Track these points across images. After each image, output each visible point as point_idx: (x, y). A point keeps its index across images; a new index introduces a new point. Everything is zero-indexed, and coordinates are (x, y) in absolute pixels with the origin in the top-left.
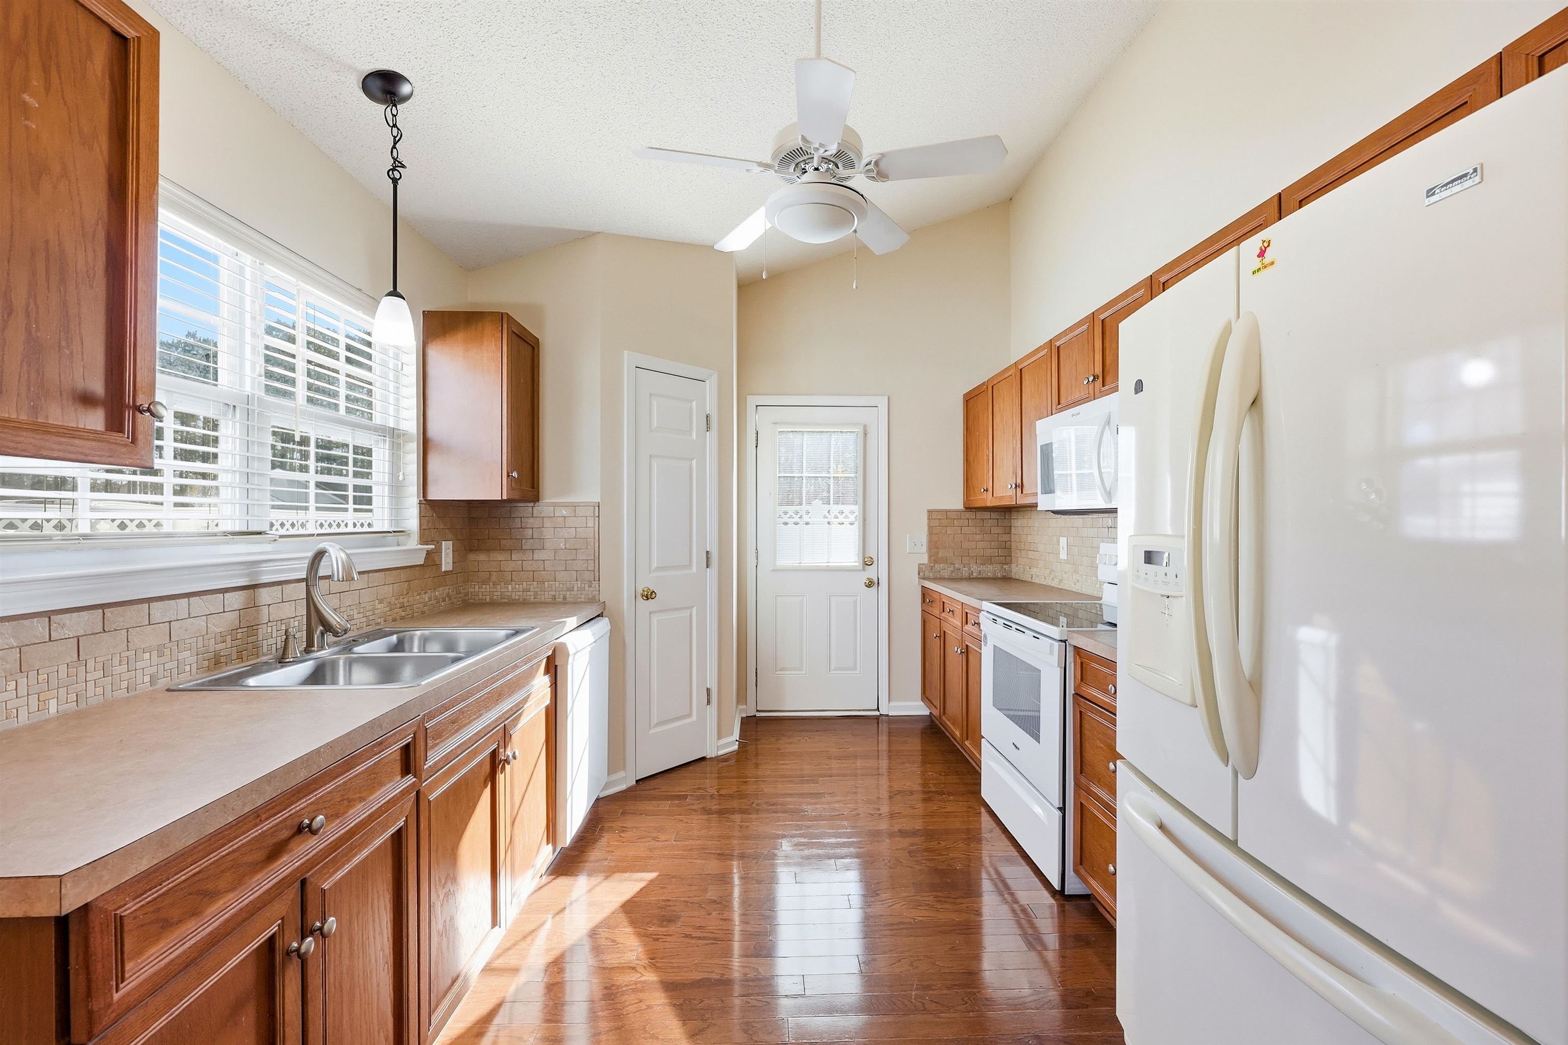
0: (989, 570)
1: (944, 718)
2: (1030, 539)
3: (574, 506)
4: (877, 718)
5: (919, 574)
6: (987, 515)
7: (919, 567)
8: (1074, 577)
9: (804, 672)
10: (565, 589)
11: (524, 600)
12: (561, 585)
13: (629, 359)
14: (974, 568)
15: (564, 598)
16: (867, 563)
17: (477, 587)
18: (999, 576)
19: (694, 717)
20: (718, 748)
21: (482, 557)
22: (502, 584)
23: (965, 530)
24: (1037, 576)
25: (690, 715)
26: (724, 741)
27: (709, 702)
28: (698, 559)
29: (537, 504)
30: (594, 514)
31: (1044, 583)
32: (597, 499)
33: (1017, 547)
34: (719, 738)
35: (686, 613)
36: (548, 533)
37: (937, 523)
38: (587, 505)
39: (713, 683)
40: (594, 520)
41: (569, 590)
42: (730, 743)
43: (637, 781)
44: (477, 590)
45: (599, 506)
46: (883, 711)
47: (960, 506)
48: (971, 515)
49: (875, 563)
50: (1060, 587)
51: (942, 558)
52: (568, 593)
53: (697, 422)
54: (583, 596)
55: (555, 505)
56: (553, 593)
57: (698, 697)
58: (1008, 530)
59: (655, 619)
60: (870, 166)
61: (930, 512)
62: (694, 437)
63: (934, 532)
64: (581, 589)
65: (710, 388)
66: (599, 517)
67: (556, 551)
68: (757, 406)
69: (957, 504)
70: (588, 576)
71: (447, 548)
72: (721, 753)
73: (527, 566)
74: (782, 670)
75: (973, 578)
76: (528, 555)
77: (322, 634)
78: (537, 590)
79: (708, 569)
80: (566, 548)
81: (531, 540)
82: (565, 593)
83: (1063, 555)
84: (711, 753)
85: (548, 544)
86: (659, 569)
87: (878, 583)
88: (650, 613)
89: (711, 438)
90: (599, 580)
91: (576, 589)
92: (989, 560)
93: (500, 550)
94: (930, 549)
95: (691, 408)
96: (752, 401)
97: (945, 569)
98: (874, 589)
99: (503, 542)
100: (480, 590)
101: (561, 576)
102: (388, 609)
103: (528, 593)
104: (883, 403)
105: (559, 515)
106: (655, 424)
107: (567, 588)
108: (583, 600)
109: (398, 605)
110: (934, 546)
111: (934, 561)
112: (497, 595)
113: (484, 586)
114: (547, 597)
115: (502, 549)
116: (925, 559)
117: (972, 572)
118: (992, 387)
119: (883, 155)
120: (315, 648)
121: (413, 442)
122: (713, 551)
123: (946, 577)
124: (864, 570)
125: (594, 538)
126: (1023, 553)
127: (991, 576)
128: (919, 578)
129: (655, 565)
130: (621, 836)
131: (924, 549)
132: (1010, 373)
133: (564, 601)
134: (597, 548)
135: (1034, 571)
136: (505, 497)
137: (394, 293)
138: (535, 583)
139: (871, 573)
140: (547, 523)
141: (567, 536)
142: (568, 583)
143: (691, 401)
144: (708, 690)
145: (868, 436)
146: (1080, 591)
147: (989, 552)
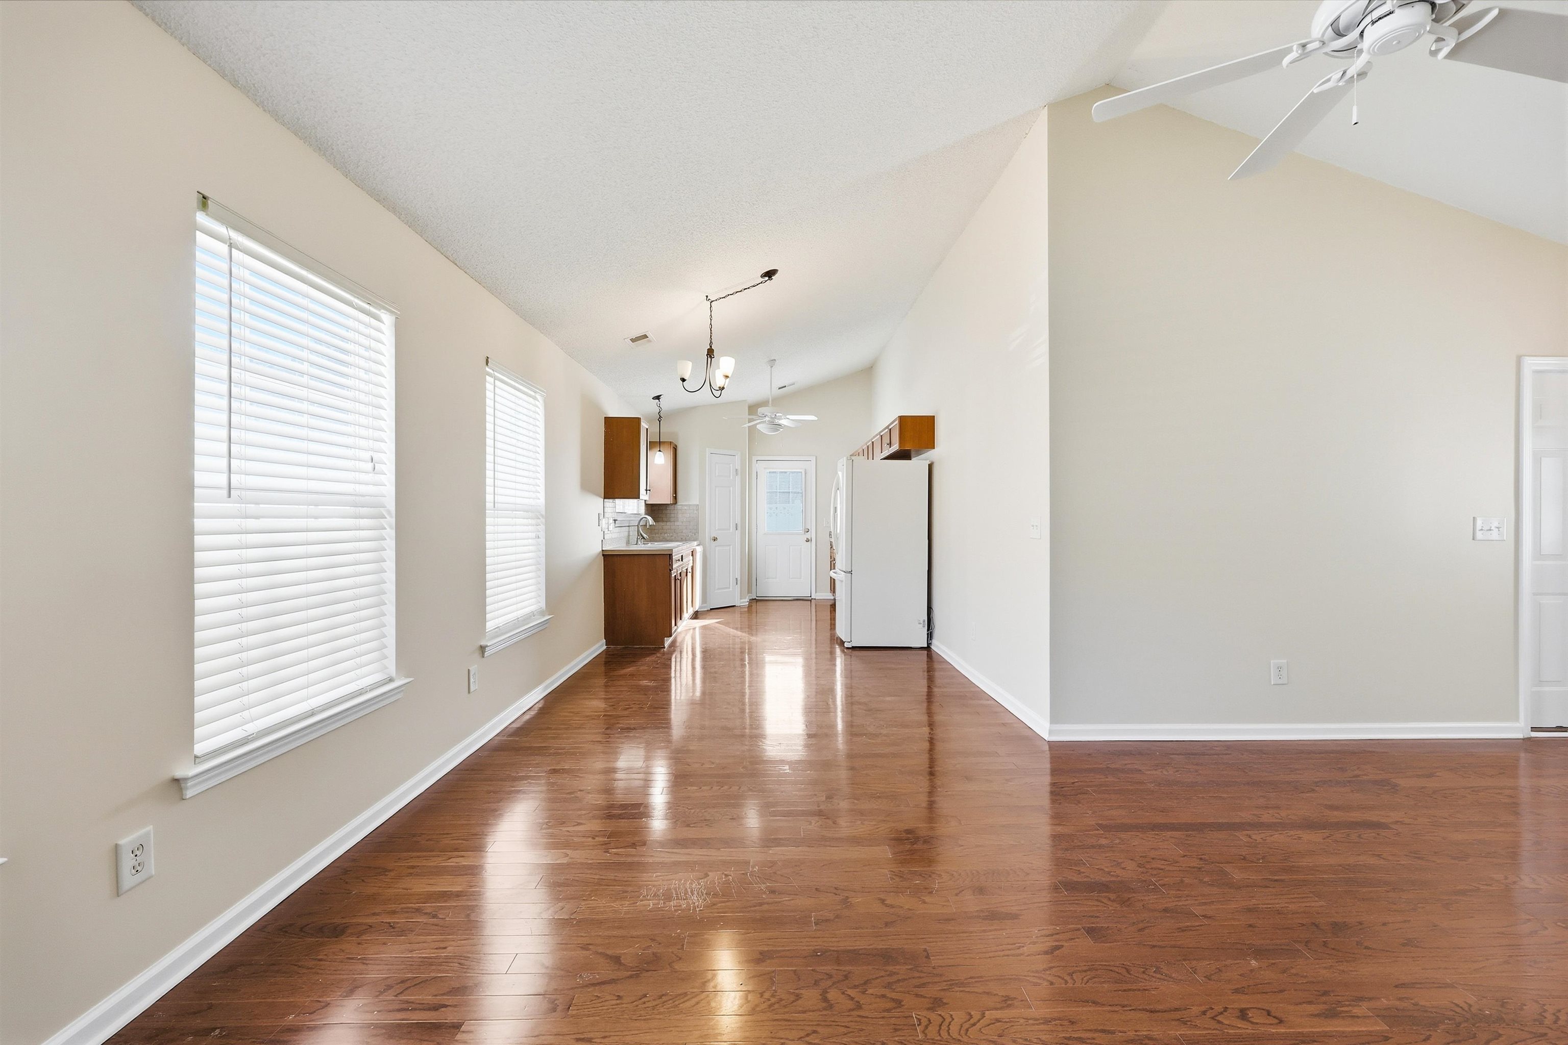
3: (689, 505)
4: (809, 599)
9: (777, 580)
10: (685, 536)
11: (671, 539)
12: (685, 531)
13: (708, 450)
16: (806, 531)
17: (654, 535)
19: (730, 589)
21: (656, 524)
22: (663, 534)
25: (728, 588)
26: (742, 601)
27: (737, 584)
28: (733, 526)
29: (675, 505)
30: (696, 509)
32: (697, 503)
34: (741, 599)
35: (728, 547)
36: (680, 516)
38: (694, 505)
39: (738, 577)
40: (696, 511)
41: (687, 536)
42: (745, 602)
43: (711, 609)
45: (699, 506)
46: (813, 597)
49: (810, 531)
52: (686, 538)
53: (733, 473)
54: (692, 538)
55: (682, 505)
57: (732, 581)
59: (717, 549)
62: (732, 478)
64: (695, 535)
65: (737, 458)
66: (698, 510)
67: (683, 521)
68: (757, 461)
70: (695, 529)
72: (741, 604)
73: (673, 527)
74: (767, 579)
76: (672, 523)
79: (737, 530)
80: (687, 520)
81: (673, 517)
84: (736, 603)
85: (681, 518)
86: (719, 529)
87: (811, 540)
88: (715, 546)
89: (738, 479)
90: (699, 532)
91: (689, 536)
93: (665, 519)
95: (731, 468)
96: (754, 458)
98: (809, 543)
99: (667, 517)
103: (672, 537)
104: (814, 459)
105: (684, 509)
106: (717, 474)
108: (693, 540)
113: (656, 535)
114: (679, 538)
115: (663, 521)
122: (739, 523)
124: (805, 534)
125: (696, 518)
129: (717, 527)
134: (697, 521)
136: (672, 502)
138: (675, 534)
139: (808, 536)
140: (680, 512)
141: (687, 516)
142: (687, 534)
143: (731, 465)
144: (736, 579)
145: (807, 474)
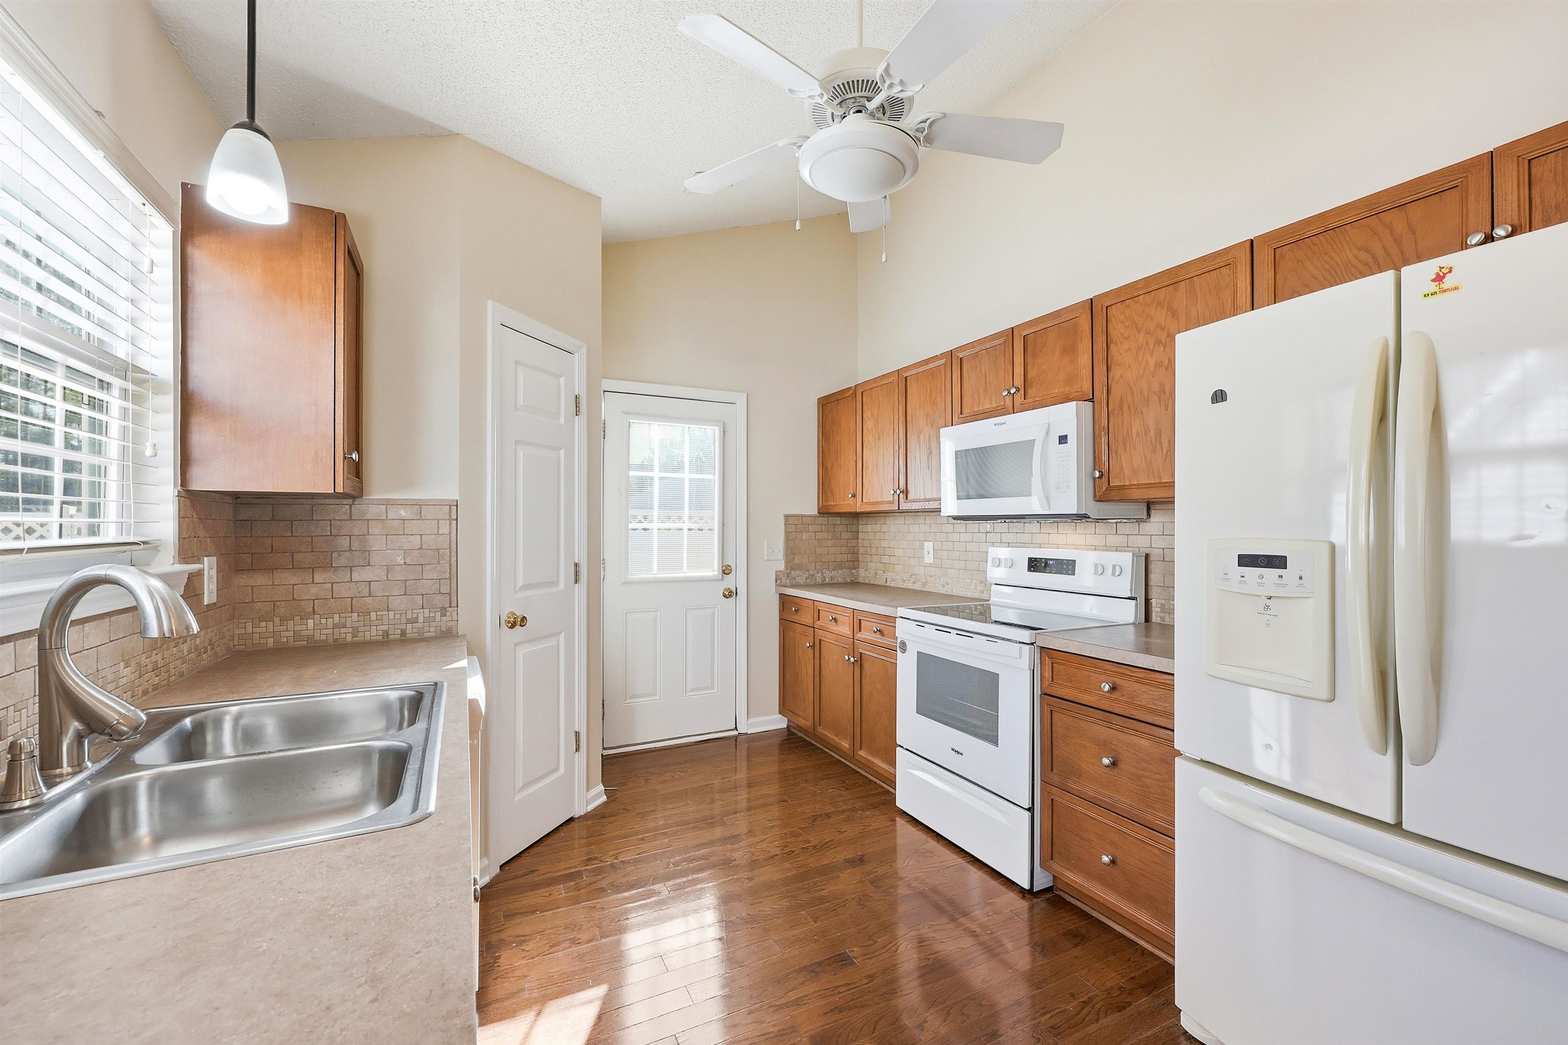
0: (840, 575)
1: (820, 729)
2: (884, 544)
3: (418, 505)
4: (735, 738)
5: (776, 582)
6: (837, 520)
7: (776, 575)
8: (942, 580)
9: (658, 697)
10: (404, 620)
11: (335, 640)
12: (398, 616)
13: (493, 312)
14: (828, 574)
15: (403, 633)
16: (726, 571)
17: (249, 625)
18: (848, 581)
19: (562, 771)
20: (588, 803)
21: (260, 580)
22: (297, 618)
23: (819, 536)
24: (894, 580)
25: (556, 769)
26: (591, 793)
27: (577, 750)
28: (565, 574)
29: (357, 501)
30: (450, 516)
31: (902, 586)
32: (454, 495)
33: (867, 552)
34: (588, 790)
35: (551, 642)
36: (377, 543)
37: (793, 529)
38: (439, 503)
39: (580, 724)
40: (450, 524)
41: (408, 621)
42: (596, 794)
43: (501, 867)
44: (249, 630)
45: (457, 506)
46: (742, 730)
47: (815, 512)
48: (823, 520)
49: (733, 572)
50: (924, 590)
51: (798, 564)
52: (409, 626)
53: (565, 405)
54: (432, 629)
55: (388, 503)
56: (385, 628)
57: (566, 744)
58: (856, 535)
59: (521, 651)
60: (924, 123)
61: (787, 517)
62: (562, 421)
63: (790, 538)
64: (427, 620)
65: (578, 362)
66: (457, 519)
67: (389, 569)
68: (604, 391)
69: (811, 508)
70: (444, 601)
71: (209, 566)
72: (590, 808)
73: (343, 591)
74: (631, 698)
75: (826, 584)
76: (343, 575)
77: (79, 738)
78: (356, 624)
79: (577, 585)
80: (405, 564)
81: (347, 553)
82: (403, 627)
83: (929, 559)
84: (579, 810)
85: (375, 559)
86: (524, 587)
87: (736, 593)
88: (515, 645)
89: (580, 424)
90: (457, 607)
91: (421, 620)
92: (840, 566)
93: (293, 568)
94: (786, 555)
95: (559, 386)
97: (800, 576)
98: (732, 600)
99: (298, 557)
100: (256, 630)
101: (398, 603)
102: (137, 674)
103: (343, 630)
104: (741, 400)
105: (393, 517)
106: (520, 401)
107: (407, 620)
108: (433, 634)
109: (150, 667)
110: (791, 552)
111: (791, 567)
112: (287, 635)
113: (263, 624)
114: (374, 633)
115: (295, 567)
116: (782, 567)
117: (824, 577)
118: (862, 392)
119: (945, 115)
120: (66, 769)
121: (165, 394)
122: (582, 563)
123: (802, 583)
124: (723, 579)
125: (450, 548)
126: (875, 558)
127: (842, 581)
128: (776, 585)
129: (520, 583)
130: (524, 950)
131: (781, 556)
132: (891, 380)
133: (403, 638)
134: (454, 563)
135: (889, 575)
136: (340, 489)
137: (250, 125)
138: (355, 615)
139: (729, 582)
140: (375, 529)
141: (407, 546)
142: (409, 612)
143: (559, 377)
144: (577, 734)
145: (726, 433)
146: (950, 593)
147: (839, 558)
